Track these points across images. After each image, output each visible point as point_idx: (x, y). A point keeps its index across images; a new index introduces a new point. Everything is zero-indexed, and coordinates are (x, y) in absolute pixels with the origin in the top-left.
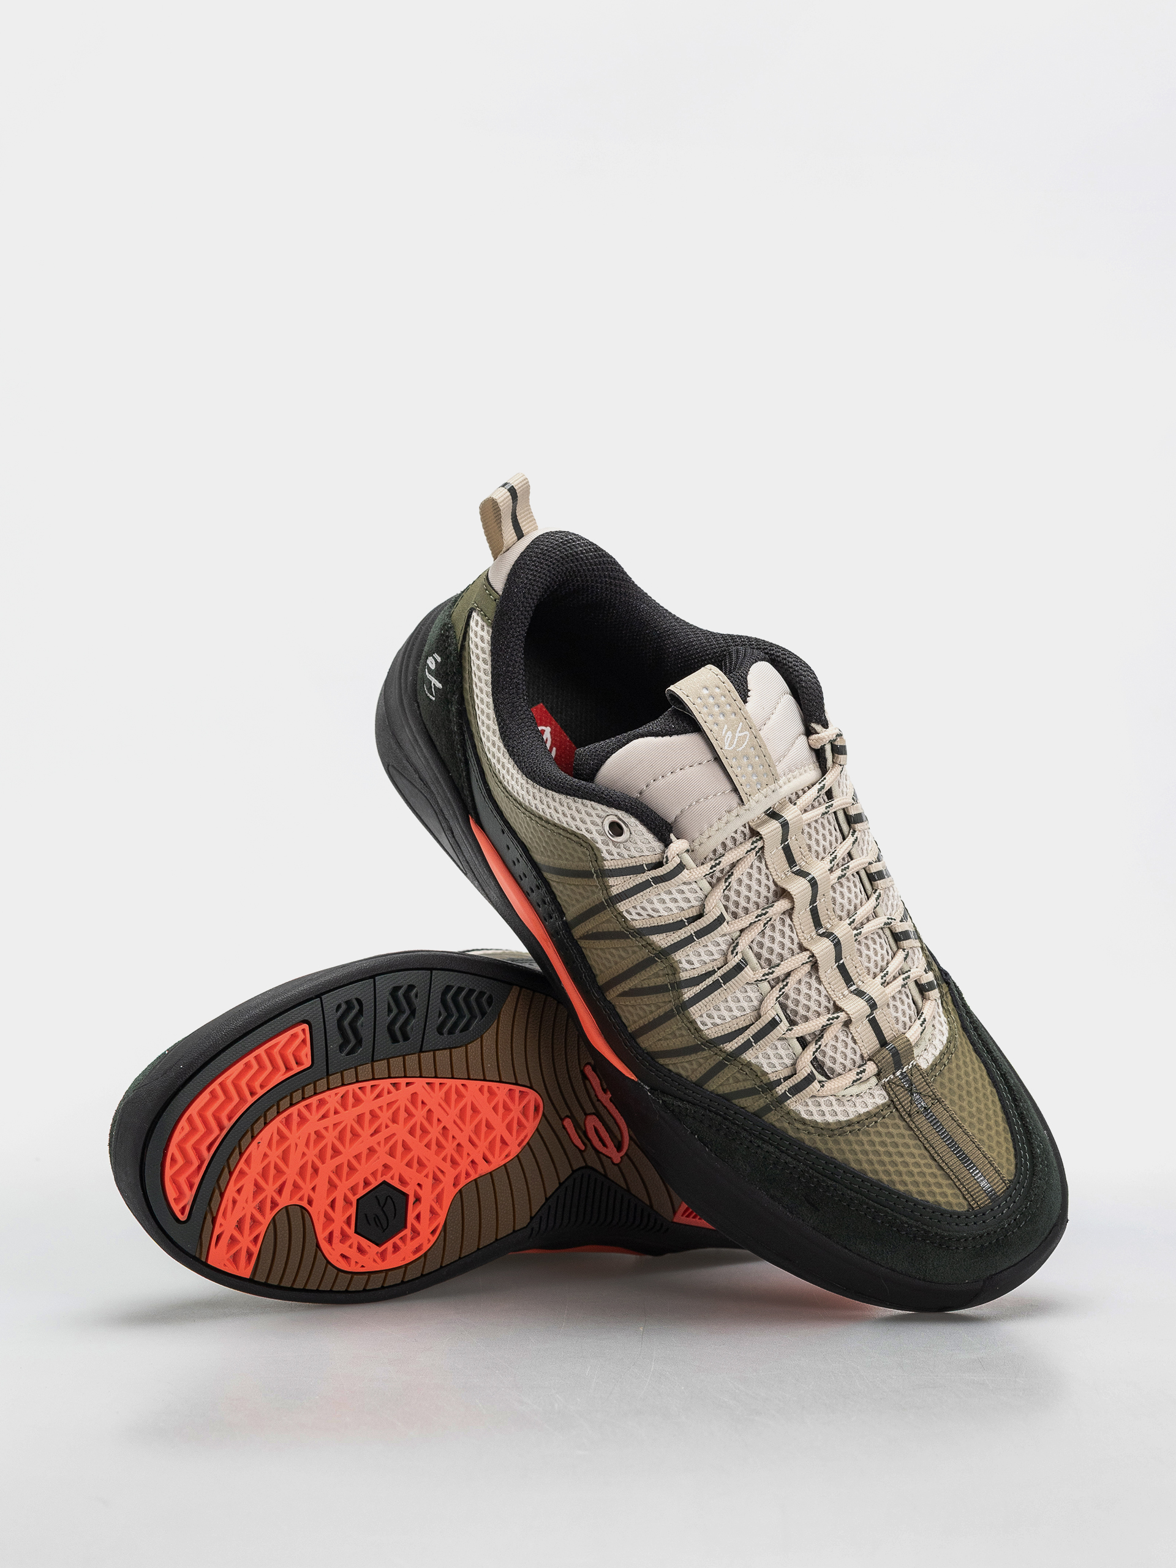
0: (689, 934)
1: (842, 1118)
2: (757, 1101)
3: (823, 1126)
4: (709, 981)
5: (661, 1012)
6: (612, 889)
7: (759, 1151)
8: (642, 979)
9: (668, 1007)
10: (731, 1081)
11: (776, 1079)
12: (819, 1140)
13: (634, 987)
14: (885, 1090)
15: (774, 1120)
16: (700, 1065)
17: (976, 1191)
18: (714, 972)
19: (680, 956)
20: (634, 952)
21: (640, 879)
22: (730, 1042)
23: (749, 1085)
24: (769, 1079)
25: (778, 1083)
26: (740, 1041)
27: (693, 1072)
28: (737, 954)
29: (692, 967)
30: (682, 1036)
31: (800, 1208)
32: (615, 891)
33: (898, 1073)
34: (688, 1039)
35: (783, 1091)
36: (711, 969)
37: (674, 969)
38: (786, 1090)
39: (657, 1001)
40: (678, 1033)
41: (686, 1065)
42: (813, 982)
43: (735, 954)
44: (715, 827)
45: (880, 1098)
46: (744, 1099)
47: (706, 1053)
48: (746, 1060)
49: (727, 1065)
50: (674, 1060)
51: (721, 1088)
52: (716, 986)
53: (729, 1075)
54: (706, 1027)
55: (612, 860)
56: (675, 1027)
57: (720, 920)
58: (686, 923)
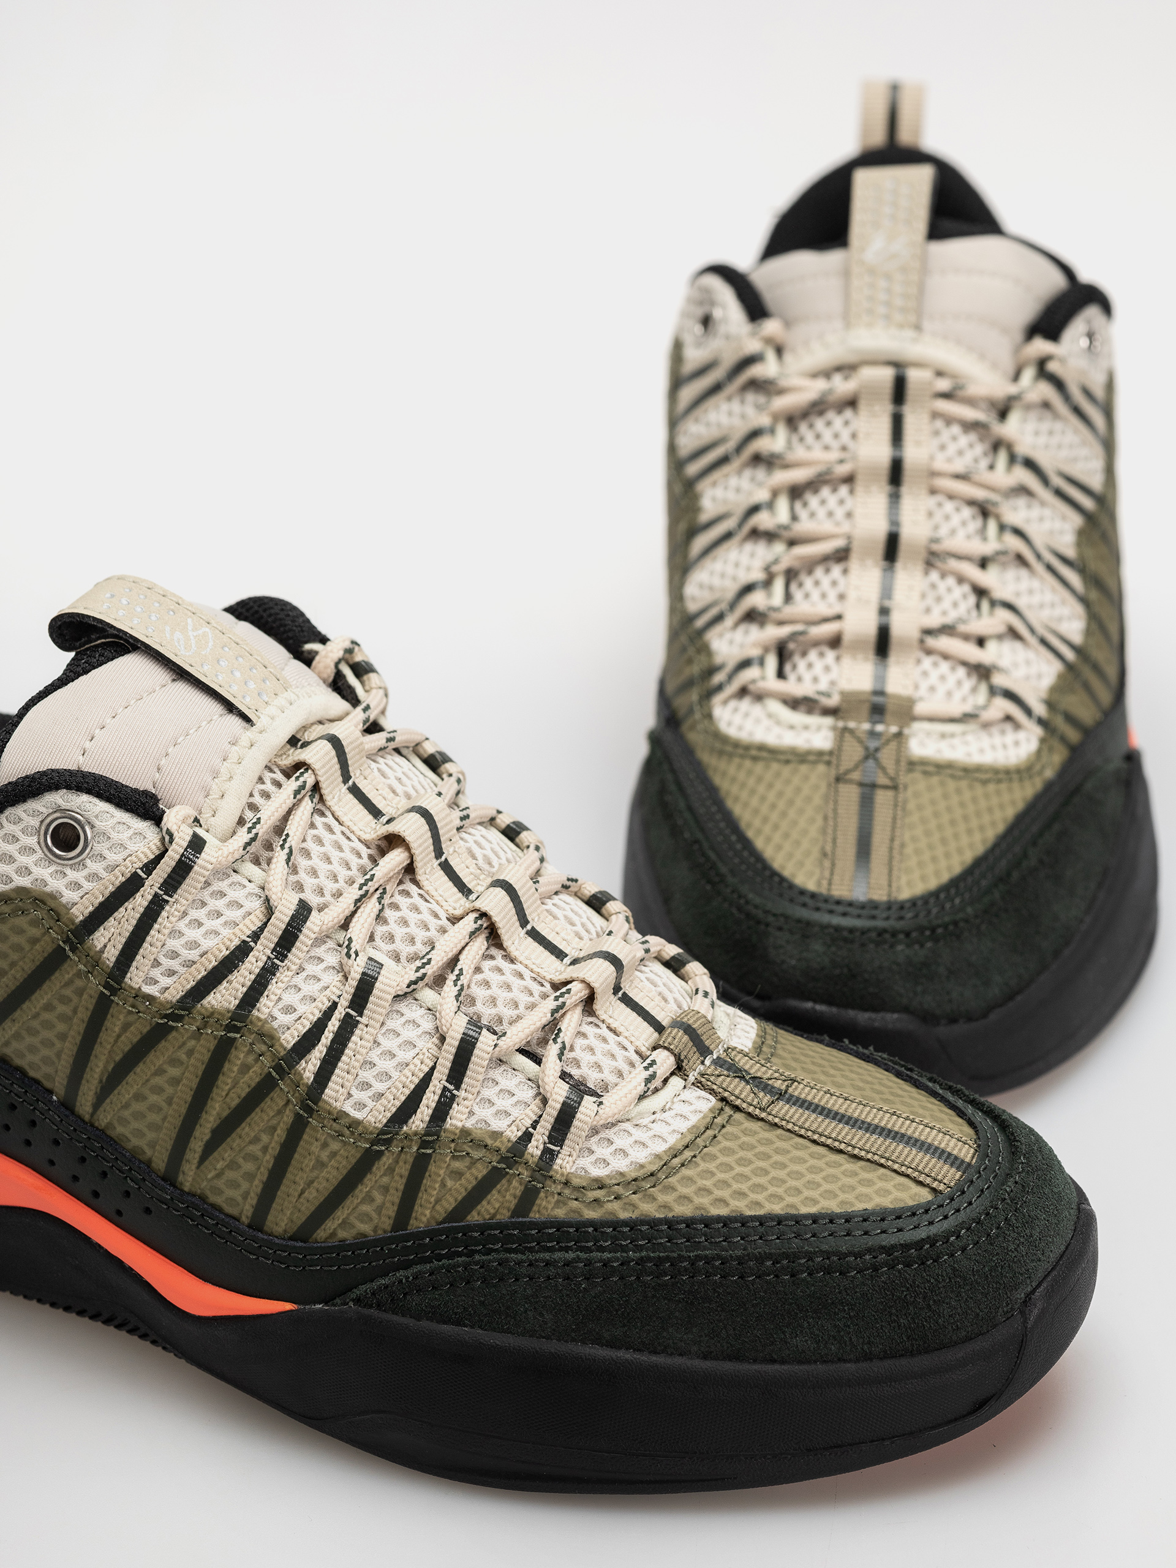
0: (265, 958)
1: (660, 1147)
2: (507, 1190)
3: (634, 1175)
4: (333, 1025)
5: (281, 1134)
6: (105, 955)
7: (552, 1271)
8: (224, 1094)
9: (288, 1118)
10: (449, 1183)
11: (520, 1134)
12: (640, 1199)
13: (218, 1122)
14: (703, 1087)
15: (550, 1207)
16: (386, 1189)
17: (930, 1166)
18: (335, 1005)
19: (265, 1007)
20: (190, 1053)
21: (140, 901)
22: (415, 1112)
23: (481, 1171)
24: (509, 1141)
25: (527, 1137)
26: (430, 1099)
27: (379, 1214)
28: (357, 954)
29: (295, 1016)
30: (334, 1154)
31: (665, 1334)
32: (111, 955)
33: (708, 1062)
34: (346, 1154)
35: (541, 1147)
36: (328, 1004)
37: (267, 1037)
38: (545, 1143)
39: (266, 1118)
40: (324, 1155)
41: (366, 1208)
42: (500, 962)
43: (353, 956)
44: (224, 774)
45: (702, 1104)
46: (484, 1203)
47: (386, 1160)
48: (457, 1128)
49: (430, 1155)
50: (341, 1214)
51: (438, 1207)
52: (348, 1027)
53: (442, 1172)
54: (366, 1110)
55: (82, 898)
56: (315, 1148)
57: (303, 911)
58: (252, 944)
